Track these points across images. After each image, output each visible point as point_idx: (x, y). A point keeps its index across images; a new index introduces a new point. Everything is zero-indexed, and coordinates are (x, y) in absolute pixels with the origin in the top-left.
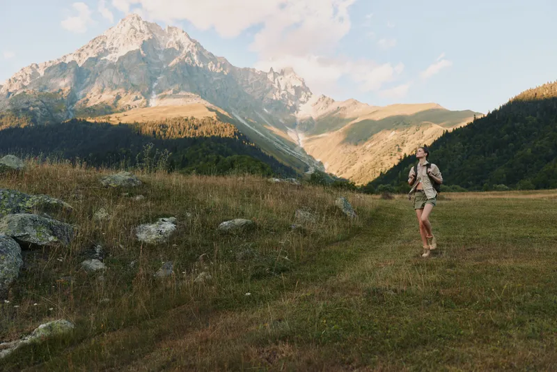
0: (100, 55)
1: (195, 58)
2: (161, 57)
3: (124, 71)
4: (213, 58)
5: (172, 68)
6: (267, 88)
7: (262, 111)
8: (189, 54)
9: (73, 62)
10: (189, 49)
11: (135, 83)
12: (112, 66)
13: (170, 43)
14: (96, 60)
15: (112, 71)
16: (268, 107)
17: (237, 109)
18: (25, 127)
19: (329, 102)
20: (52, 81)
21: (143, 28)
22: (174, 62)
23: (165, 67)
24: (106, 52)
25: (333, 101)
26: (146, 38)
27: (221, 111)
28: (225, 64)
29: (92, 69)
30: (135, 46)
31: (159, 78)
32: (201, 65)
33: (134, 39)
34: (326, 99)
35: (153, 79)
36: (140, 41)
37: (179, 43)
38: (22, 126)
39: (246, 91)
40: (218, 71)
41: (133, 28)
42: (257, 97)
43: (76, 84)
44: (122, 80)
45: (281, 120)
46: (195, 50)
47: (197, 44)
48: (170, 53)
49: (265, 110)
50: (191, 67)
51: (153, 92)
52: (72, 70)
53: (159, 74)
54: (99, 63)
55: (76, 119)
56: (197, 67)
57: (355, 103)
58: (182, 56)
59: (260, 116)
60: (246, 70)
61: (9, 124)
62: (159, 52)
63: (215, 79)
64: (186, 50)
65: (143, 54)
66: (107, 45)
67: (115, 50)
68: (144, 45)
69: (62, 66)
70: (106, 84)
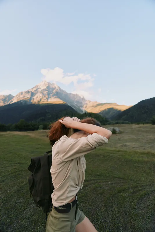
0: (37, 89)
1: (59, 90)
2: (51, 90)
4: (63, 91)
7: (74, 103)
8: (57, 89)
9: (31, 91)
12: (40, 92)
13: (53, 87)
16: (76, 102)
20: (26, 95)
21: (47, 84)
22: (54, 91)
23: (52, 92)
24: (39, 89)
26: (48, 85)
28: (65, 92)
29: (35, 92)
30: (45, 87)
31: (50, 95)
32: (60, 92)
34: (89, 101)
37: (55, 88)
41: (45, 83)
42: (73, 100)
43: (31, 96)
45: (79, 105)
47: (59, 87)
48: (53, 89)
49: (75, 103)
50: (58, 92)
51: (49, 98)
52: (31, 93)
54: (37, 91)
58: (56, 90)
60: (70, 94)
62: (50, 88)
63: (63, 95)
65: (47, 89)
66: (39, 87)
67: (40, 88)
68: (47, 87)
69: (28, 92)
70: (38, 96)
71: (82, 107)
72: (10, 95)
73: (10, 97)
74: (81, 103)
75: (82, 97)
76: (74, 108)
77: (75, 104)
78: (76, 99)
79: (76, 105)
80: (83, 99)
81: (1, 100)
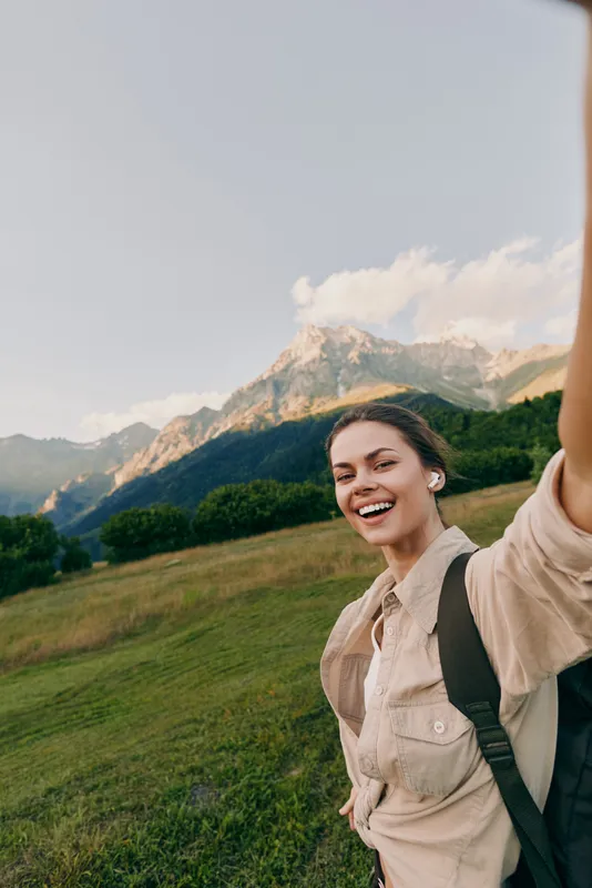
0: (289, 366)
1: (369, 345)
2: (339, 353)
3: (312, 373)
4: (385, 344)
5: (351, 360)
6: (442, 355)
7: (443, 380)
8: (363, 345)
9: (269, 378)
10: (362, 340)
11: (322, 381)
12: (301, 372)
13: (346, 339)
14: (285, 370)
15: (302, 376)
16: (448, 374)
19: (511, 355)
21: (319, 333)
22: (352, 354)
23: (344, 361)
24: (294, 361)
25: (516, 352)
26: (323, 341)
28: (396, 345)
29: (285, 378)
30: (315, 352)
31: (342, 372)
32: (375, 352)
33: (313, 345)
34: (508, 352)
35: (338, 374)
36: (319, 344)
37: (351, 338)
39: (423, 364)
40: (392, 352)
41: (310, 335)
42: (435, 368)
43: (276, 395)
45: (465, 383)
46: (367, 339)
47: (367, 334)
48: (346, 347)
49: (446, 378)
50: (368, 354)
51: (340, 386)
52: (270, 383)
53: (340, 368)
54: (289, 373)
55: (284, 424)
56: (373, 354)
57: (545, 347)
58: (358, 347)
59: (442, 384)
60: (418, 347)
62: (337, 349)
63: (390, 360)
64: (359, 341)
65: (325, 356)
66: (293, 356)
67: (300, 358)
68: (323, 348)
69: (262, 383)
70: (299, 387)
71: (480, 386)
72: (204, 408)
73: (205, 415)
74: (474, 370)
75: (472, 346)
77: (446, 381)
78: (448, 363)
79: (453, 383)
80: (479, 352)
81: (180, 436)
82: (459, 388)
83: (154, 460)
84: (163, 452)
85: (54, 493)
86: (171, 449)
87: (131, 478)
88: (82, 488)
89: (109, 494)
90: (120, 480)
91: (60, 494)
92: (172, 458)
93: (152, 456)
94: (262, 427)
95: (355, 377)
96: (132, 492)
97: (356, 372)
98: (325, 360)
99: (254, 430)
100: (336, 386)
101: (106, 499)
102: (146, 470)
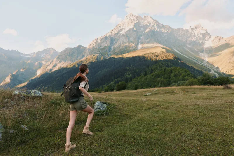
0: (119, 31)
1: (156, 27)
2: (142, 29)
3: (128, 36)
4: (163, 26)
5: (146, 33)
6: (189, 36)
7: (186, 47)
8: (153, 26)
9: (110, 36)
10: (153, 24)
11: (132, 41)
12: (123, 35)
13: (145, 22)
15: (123, 37)
16: (190, 44)
17: (175, 47)
18: (94, 62)
19: (220, 39)
20: (103, 44)
21: (135, 18)
22: (147, 30)
23: (143, 33)
24: (121, 30)
25: (223, 38)
26: (135, 22)
27: (168, 48)
28: (169, 28)
29: (116, 37)
30: (132, 26)
31: (141, 38)
32: (159, 30)
33: (131, 23)
34: (219, 38)
35: (139, 38)
36: (133, 24)
37: (149, 22)
38: (93, 62)
39: (179, 38)
40: (166, 31)
41: (131, 19)
42: (184, 41)
43: (111, 44)
44: (127, 40)
45: (196, 50)
46: (156, 24)
47: (156, 21)
48: (146, 27)
49: (188, 46)
50: (154, 31)
51: (139, 44)
52: (109, 39)
53: (141, 36)
54: (118, 35)
55: (111, 57)
56: (157, 31)
58: (150, 27)
59: (186, 48)
60: (179, 29)
61: (89, 61)
62: (141, 27)
63: (164, 35)
64: (152, 24)
65: (135, 29)
66: (122, 27)
67: (124, 29)
68: (135, 25)
69: (106, 38)
70: (121, 42)
71: (202, 51)
72: (80, 46)
73: (79, 49)
76: (186, 55)
79: (190, 49)
81: (67, 57)
82: (192, 51)
83: (54, 66)
84: (59, 63)
85: (10, 74)
86: (63, 62)
87: (44, 72)
88: (22, 74)
89: (34, 78)
90: (39, 73)
91: (13, 76)
92: (62, 66)
93: (54, 64)
94: (102, 59)
95: (147, 41)
96: (43, 78)
97: (148, 39)
98: (135, 31)
99: (98, 59)
100: (138, 44)
101: (32, 80)
102: (51, 70)
